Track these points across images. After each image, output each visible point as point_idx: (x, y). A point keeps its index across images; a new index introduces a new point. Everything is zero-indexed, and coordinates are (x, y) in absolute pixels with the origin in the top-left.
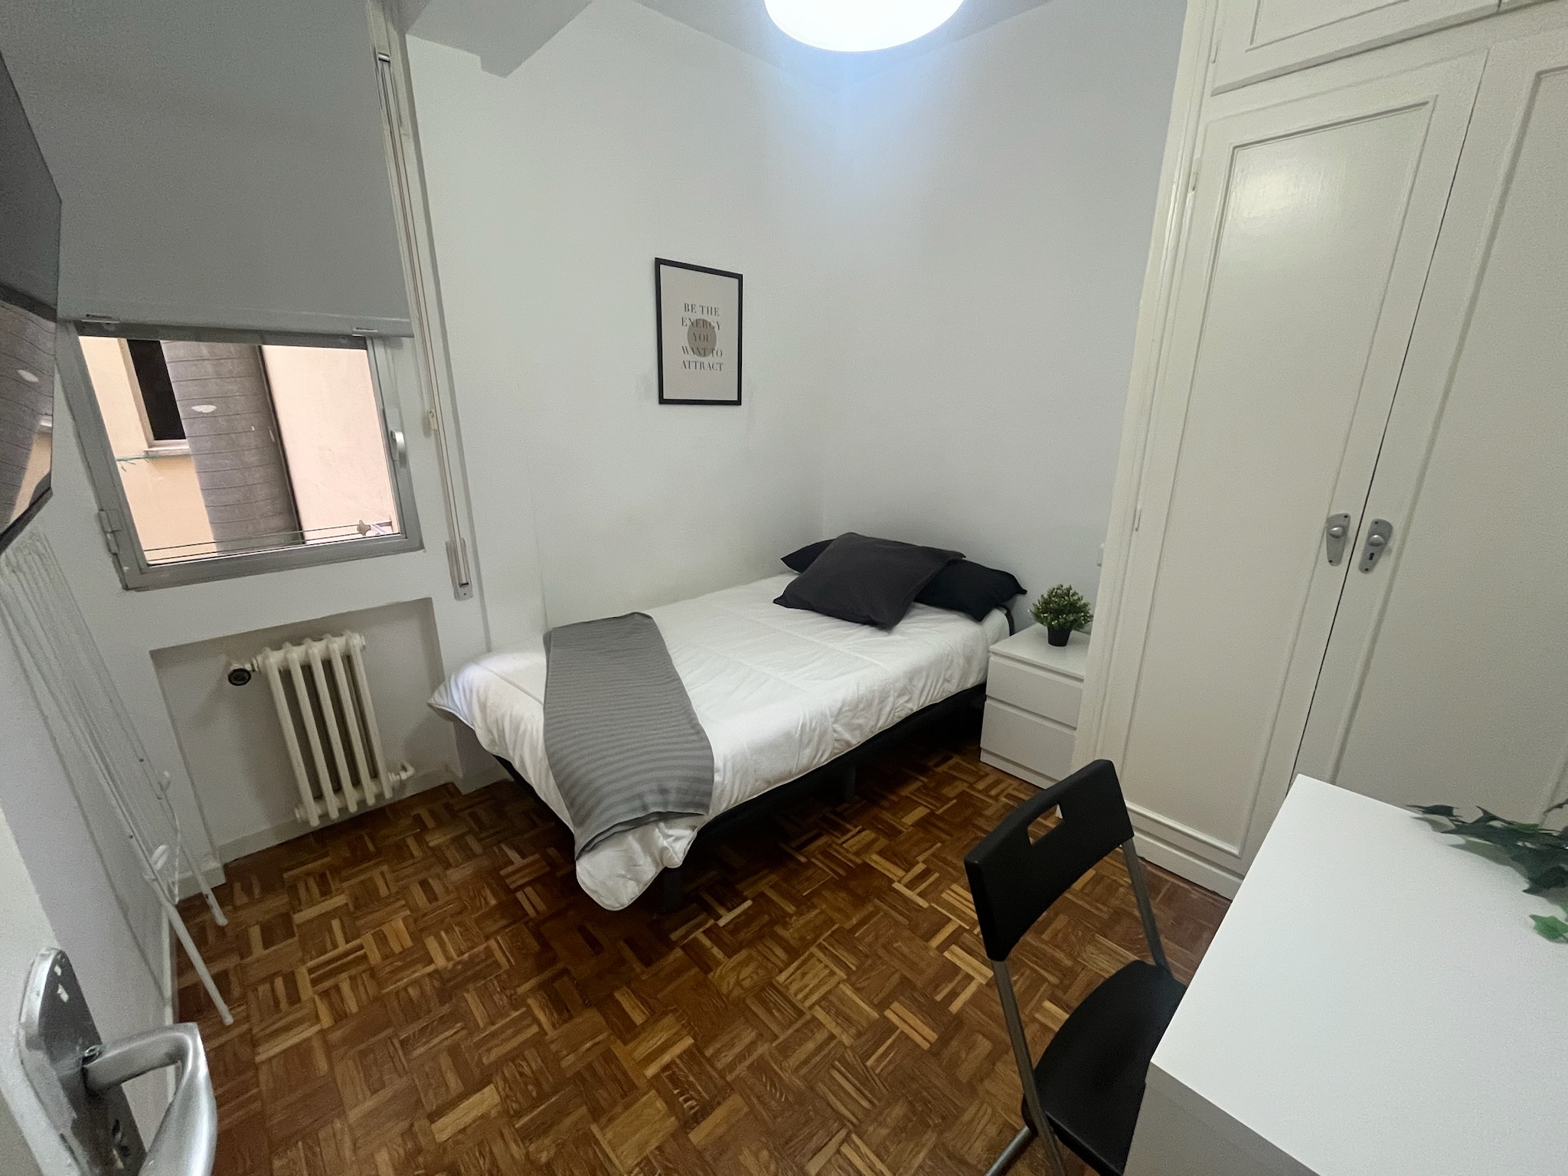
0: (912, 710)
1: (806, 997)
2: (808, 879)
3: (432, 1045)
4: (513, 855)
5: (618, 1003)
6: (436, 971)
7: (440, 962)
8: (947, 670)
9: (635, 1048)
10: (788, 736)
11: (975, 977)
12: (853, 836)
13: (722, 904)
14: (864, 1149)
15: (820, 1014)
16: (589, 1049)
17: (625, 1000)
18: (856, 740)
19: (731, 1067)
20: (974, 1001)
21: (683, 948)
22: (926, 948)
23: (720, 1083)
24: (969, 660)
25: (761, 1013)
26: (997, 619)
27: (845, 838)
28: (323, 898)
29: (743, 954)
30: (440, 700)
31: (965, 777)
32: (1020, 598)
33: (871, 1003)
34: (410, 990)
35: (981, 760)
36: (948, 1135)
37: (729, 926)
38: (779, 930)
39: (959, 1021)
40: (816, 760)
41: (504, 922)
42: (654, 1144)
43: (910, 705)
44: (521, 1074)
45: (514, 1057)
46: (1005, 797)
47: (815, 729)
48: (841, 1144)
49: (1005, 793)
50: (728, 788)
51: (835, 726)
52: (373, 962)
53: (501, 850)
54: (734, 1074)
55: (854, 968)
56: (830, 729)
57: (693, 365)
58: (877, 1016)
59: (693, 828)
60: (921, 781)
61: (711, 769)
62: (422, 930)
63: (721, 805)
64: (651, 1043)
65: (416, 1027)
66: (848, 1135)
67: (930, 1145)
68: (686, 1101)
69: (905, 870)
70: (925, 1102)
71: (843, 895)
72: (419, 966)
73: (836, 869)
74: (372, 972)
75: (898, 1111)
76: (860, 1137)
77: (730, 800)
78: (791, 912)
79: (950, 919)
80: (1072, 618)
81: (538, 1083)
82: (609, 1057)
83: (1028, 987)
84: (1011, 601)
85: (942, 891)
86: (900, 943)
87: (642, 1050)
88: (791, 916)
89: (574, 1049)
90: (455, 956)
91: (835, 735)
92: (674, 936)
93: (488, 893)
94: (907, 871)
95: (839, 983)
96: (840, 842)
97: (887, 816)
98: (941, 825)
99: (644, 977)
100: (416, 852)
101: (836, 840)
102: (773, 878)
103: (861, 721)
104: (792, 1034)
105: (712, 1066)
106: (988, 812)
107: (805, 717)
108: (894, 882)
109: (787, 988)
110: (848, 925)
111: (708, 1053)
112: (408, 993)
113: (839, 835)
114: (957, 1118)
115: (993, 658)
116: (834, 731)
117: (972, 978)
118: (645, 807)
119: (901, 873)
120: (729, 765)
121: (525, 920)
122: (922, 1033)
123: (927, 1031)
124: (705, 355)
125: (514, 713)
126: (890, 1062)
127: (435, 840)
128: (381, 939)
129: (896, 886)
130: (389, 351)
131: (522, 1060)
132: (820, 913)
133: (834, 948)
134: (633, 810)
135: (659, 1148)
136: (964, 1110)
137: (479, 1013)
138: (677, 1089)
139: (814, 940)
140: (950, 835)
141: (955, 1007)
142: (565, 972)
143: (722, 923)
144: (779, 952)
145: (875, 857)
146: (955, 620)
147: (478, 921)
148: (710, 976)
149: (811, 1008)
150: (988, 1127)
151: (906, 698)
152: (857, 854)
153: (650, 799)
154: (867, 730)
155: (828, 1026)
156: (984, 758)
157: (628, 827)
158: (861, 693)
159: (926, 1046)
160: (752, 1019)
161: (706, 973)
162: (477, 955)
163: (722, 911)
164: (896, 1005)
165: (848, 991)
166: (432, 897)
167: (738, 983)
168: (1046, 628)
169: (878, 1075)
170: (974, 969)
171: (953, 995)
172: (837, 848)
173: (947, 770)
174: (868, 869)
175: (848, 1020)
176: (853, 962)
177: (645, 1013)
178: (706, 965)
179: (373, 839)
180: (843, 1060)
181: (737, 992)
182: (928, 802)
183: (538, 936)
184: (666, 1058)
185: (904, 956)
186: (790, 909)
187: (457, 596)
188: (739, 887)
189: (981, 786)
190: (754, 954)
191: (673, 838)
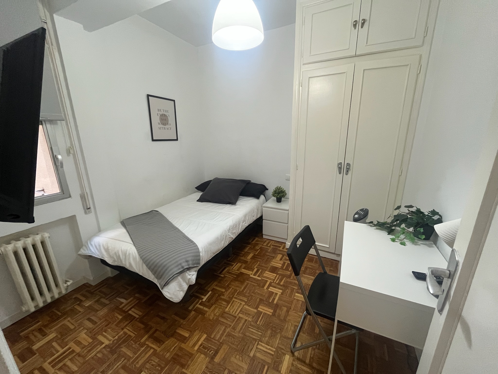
0: (246, 226)
1: (236, 312)
2: (226, 281)
3: (114, 368)
4: (122, 300)
5: (178, 333)
6: (106, 346)
7: (107, 342)
8: (253, 213)
9: (189, 344)
10: (217, 238)
11: (278, 293)
12: (235, 266)
13: (203, 295)
14: (263, 344)
15: (241, 315)
16: (173, 349)
17: (181, 331)
18: (234, 237)
19: (220, 338)
20: (279, 299)
21: (194, 311)
22: (264, 289)
23: (218, 343)
24: (258, 210)
25: (225, 321)
26: (262, 197)
27: (233, 267)
28: (44, 337)
29: (214, 307)
30: (83, 251)
31: (260, 243)
32: (267, 191)
33: (254, 308)
34: (98, 355)
35: (263, 237)
36: (283, 333)
37: (207, 300)
38: (222, 297)
39: (277, 305)
40: (225, 245)
41: (127, 323)
42: (204, 367)
43: (246, 225)
44: (152, 365)
45: (148, 361)
46: (272, 246)
47: (224, 236)
48: (257, 345)
49: (272, 245)
50: (204, 257)
51: (229, 233)
52: (78, 351)
53: (117, 300)
54: (222, 339)
55: (246, 301)
56: (228, 235)
57: (162, 128)
58: (257, 311)
59: (196, 271)
60: (249, 247)
61: (199, 252)
62: (95, 335)
63: (203, 263)
64: (194, 340)
65: (105, 366)
66: (258, 342)
67: (279, 337)
68: (210, 352)
69: (252, 271)
70: (275, 327)
71: (237, 282)
72: (99, 346)
73: (234, 276)
74: (79, 355)
75: (269, 332)
76: (261, 342)
77: (205, 260)
78: (224, 291)
79: (268, 281)
80: (282, 195)
81: (159, 365)
82: (181, 349)
83: (291, 291)
84: (265, 192)
85: (263, 274)
86: (257, 290)
87: (191, 343)
88: (224, 292)
89: (168, 351)
90: (112, 338)
91: (229, 236)
92: (190, 308)
93: (117, 315)
94: (253, 271)
95: (244, 306)
96: (232, 268)
97: (243, 258)
98: (258, 257)
99: (184, 323)
100: (81, 310)
101: (230, 268)
102: (215, 283)
103: (235, 231)
104: (235, 323)
105: (215, 340)
106: (269, 251)
107: (221, 233)
108: (250, 275)
109: (229, 311)
110: (241, 290)
111: (212, 337)
112: (97, 356)
113: (231, 267)
114: (283, 328)
115: (264, 208)
116: (229, 235)
117: (277, 294)
118: (183, 267)
119: (251, 272)
120: (203, 250)
121: (135, 319)
122: (269, 311)
123: (270, 310)
124: (165, 125)
125: (122, 249)
126: (263, 321)
127: (87, 304)
128: (78, 343)
129: (251, 276)
130: (52, 126)
131: (151, 361)
132: (232, 289)
133: (239, 297)
134: (179, 269)
135: (206, 367)
136: (284, 326)
137: (129, 353)
138: (206, 350)
139: (233, 296)
140: (261, 259)
141: (275, 302)
142: (156, 330)
143: (204, 300)
144: (224, 303)
145: (243, 270)
146: (252, 199)
147: (116, 325)
148: (205, 316)
149: (238, 315)
150: (291, 327)
151: (244, 223)
152: (238, 270)
153: (184, 264)
154: (237, 233)
155: (244, 318)
156: (264, 237)
157: (178, 275)
158: (234, 223)
159: (271, 314)
160: (222, 323)
161: (204, 316)
162: (121, 335)
163: (203, 297)
164: (260, 307)
165: (247, 307)
166: (94, 322)
167: (215, 315)
168: (276, 198)
169: (261, 325)
170: (277, 291)
171: (274, 299)
172: (232, 270)
173: (255, 242)
174: (242, 274)
175: (249, 314)
176: (246, 299)
177: (188, 333)
178: (202, 313)
179: (59, 311)
180: (251, 325)
181: (215, 318)
182: (253, 252)
183: (142, 323)
184: (200, 343)
185: (259, 293)
186: (224, 290)
187: (86, 213)
188: (206, 288)
189: (265, 244)
190: (217, 306)
191: (191, 275)
